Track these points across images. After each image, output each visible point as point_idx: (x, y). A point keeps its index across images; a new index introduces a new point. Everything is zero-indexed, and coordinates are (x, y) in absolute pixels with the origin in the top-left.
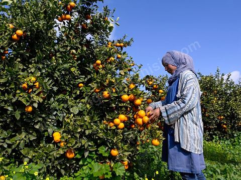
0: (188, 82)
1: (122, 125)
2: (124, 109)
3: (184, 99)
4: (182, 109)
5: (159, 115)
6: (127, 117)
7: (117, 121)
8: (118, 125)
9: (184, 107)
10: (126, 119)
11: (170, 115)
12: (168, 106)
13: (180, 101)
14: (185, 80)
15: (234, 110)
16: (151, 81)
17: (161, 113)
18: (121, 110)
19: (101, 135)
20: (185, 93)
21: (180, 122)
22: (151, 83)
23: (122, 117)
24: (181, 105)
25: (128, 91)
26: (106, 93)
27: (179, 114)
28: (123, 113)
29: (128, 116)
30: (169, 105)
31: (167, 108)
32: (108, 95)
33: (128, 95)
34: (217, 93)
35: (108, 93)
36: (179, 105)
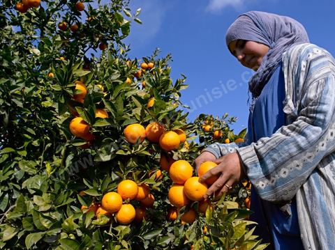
0: (314, 64)
1: (128, 212)
2: (132, 163)
3: (316, 112)
4: (313, 144)
5: (238, 175)
6: (143, 186)
7: (111, 199)
8: (116, 211)
9: (320, 138)
10: (141, 192)
11: (277, 169)
12: (263, 144)
13: (300, 122)
14: (304, 63)
16: (209, 124)
17: (244, 168)
18: (126, 168)
20: (311, 94)
21: (312, 191)
22: (208, 127)
23: (129, 186)
24: (307, 132)
25: (143, 115)
26: (77, 123)
27: (306, 164)
28: (130, 177)
29: (147, 182)
30: (265, 139)
31: (262, 151)
32: (84, 126)
33: (145, 124)
35: (83, 122)
36: (302, 133)
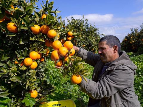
6: (40, 54)
10: (39, 56)
15: (91, 41)
18: (33, 46)
19: (14, 79)
26: (11, 25)
32: (15, 28)
33: (40, 26)
34: (82, 31)
35: (15, 25)
